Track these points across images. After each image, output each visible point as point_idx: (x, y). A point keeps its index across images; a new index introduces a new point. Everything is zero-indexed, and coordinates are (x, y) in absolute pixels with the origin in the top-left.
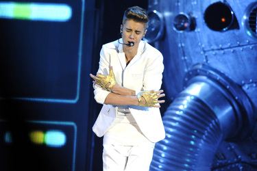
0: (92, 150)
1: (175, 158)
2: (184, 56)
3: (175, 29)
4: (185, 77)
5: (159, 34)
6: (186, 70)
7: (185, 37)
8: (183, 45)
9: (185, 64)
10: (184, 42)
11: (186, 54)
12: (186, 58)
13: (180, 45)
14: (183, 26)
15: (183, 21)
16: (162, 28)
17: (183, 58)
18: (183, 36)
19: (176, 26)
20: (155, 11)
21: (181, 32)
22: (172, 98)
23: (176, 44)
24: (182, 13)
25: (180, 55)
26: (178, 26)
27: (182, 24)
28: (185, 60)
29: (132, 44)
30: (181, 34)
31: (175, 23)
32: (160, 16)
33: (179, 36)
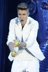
0: (4, 65)
1: (42, 68)
2: (46, 21)
3: (41, 9)
4: (47, 31)
5: (34, 11)
6: (47, 28)
7: (46, 13)
8: (45, 16)
9: (46, 25)
10: (46, 15)
11: (47, 20)
12: (47, 22)
13: (44, 16)
14: (45, 7)
15: (45, 5)
16: (35, 9)
17: (45, 22)
18: (45, 12)
19: (42, 8)
20: (32, 1)
21: (44, 10)
22: (41, 41)
23: (42, 16)
24: (44, 1)
25: (44, 21)
26: (43, 8)
27: (45, 6)
28: (46, 23)
29: (22, 21)
30: (44, 11)
31: (42, 6)
32: (35, 3)
33: (43, 12)
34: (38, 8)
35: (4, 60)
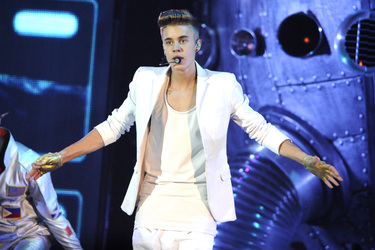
3: (233, 52)
5: (209, 60)
7: (249, 66)
8: (245, 77)
10: (247, 73)
11: (249, 91)
12: (249, 96)
13: (240, 77)
14: (246, 48)
15: (246, 40)
16: (214, 51)
18: (245, 64)
19: (235, 48)
21: (244, 57)
24: (244, 29)
26: (238, 49)
27: (244, 45)
30: (242, 60)
31: (234, 43)
32: (211, 32)
33: (240, 62)
34: (224, 51)
35: (107, 217)
